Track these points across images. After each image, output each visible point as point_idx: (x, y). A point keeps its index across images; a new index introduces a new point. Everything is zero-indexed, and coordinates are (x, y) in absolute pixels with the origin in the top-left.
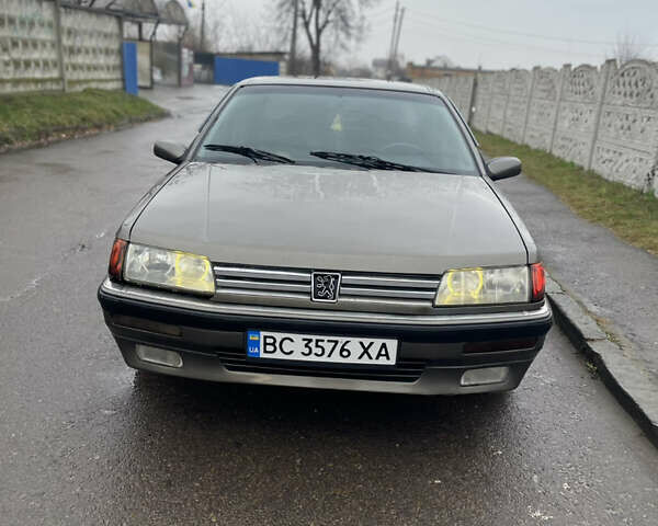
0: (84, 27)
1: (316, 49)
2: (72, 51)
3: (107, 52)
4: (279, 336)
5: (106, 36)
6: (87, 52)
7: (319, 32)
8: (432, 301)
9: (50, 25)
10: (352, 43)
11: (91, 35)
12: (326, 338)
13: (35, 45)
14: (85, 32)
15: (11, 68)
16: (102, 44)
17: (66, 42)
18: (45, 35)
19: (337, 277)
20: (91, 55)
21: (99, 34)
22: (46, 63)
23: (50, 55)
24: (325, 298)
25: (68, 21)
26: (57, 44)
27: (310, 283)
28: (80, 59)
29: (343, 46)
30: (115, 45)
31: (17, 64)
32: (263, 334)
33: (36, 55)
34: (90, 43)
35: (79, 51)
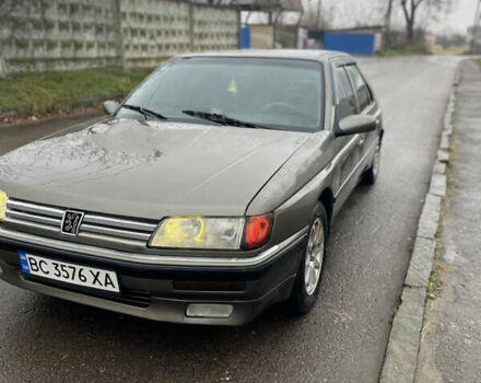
0: (210, 18)
1: (410, 22)
2: (201, 36)
3: (228, 35)
4: (38, 259)
5: (227, 24)
6: (212, 36)
7: (414, 7)
8: (148, 242)
9: (186, 19)
10: (441, 15)
11: (216, 24)
12: (67, 265)
13: (174, 33)
14: (211, 22)
15: (156, 50)
16: (224, 29)
17: (197, 30)
18: (181, 26)
19: (80, 215)
20: (215, 38)
21: (222, 23)
22: (181, 46)
23: (184, 39)
24: (70, 231)
25: (199, 15)
26: (190, 32)
27: (61, 219)
28: (207, 42)
29: (434, 18)
30: (234, 30)
31: (160, 47)
32: (28, 256)
33: (174, 40)
34: (214, 30)
35: (206, 36)
